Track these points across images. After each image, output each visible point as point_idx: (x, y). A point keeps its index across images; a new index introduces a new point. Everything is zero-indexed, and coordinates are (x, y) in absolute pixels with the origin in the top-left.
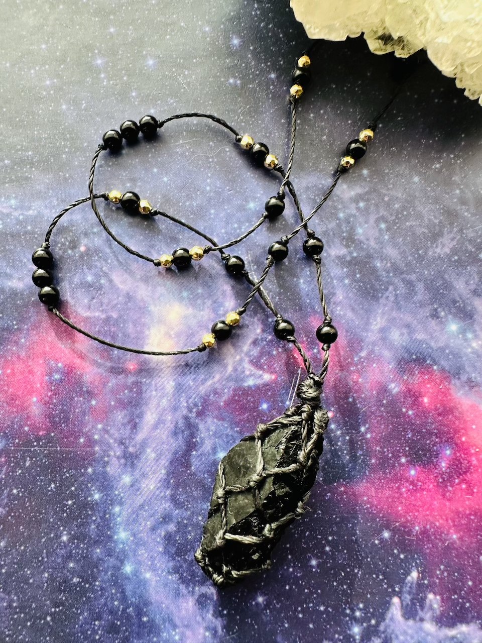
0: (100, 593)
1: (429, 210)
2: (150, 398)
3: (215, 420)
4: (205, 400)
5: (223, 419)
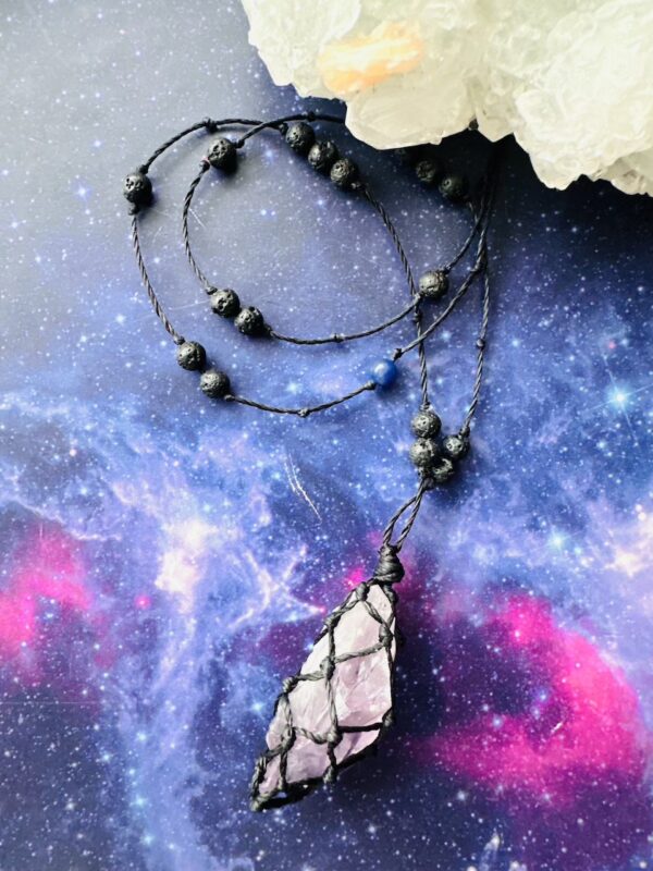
0: (115, 867)
1: (531, 386)
2: (166, 640)
3: (249, 665)
4: (237, 640)
5: (258, 663)
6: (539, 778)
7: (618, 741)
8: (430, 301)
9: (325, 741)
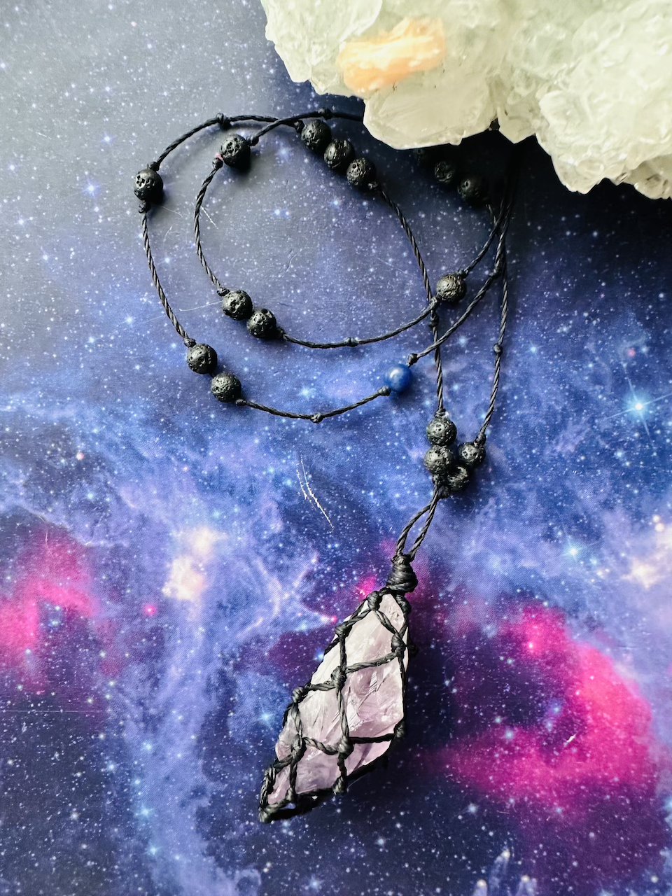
0: (120, 877)
1: (550, 393)
2: (174, 648)
3: (258, 674)
4: (245, 650)
5: (267, 673)
6: (550, 790)
7: (632, 754)
8: (446, 306)
9: (336, 752)
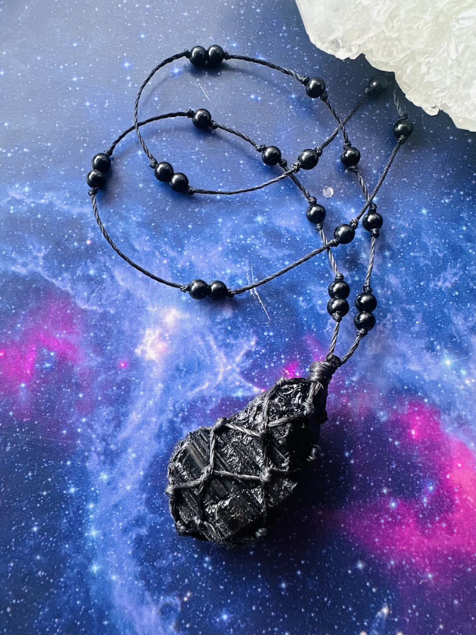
0: (63, 589)
1: (435, 243)
2: (138, 397)
4: (192, 405)
